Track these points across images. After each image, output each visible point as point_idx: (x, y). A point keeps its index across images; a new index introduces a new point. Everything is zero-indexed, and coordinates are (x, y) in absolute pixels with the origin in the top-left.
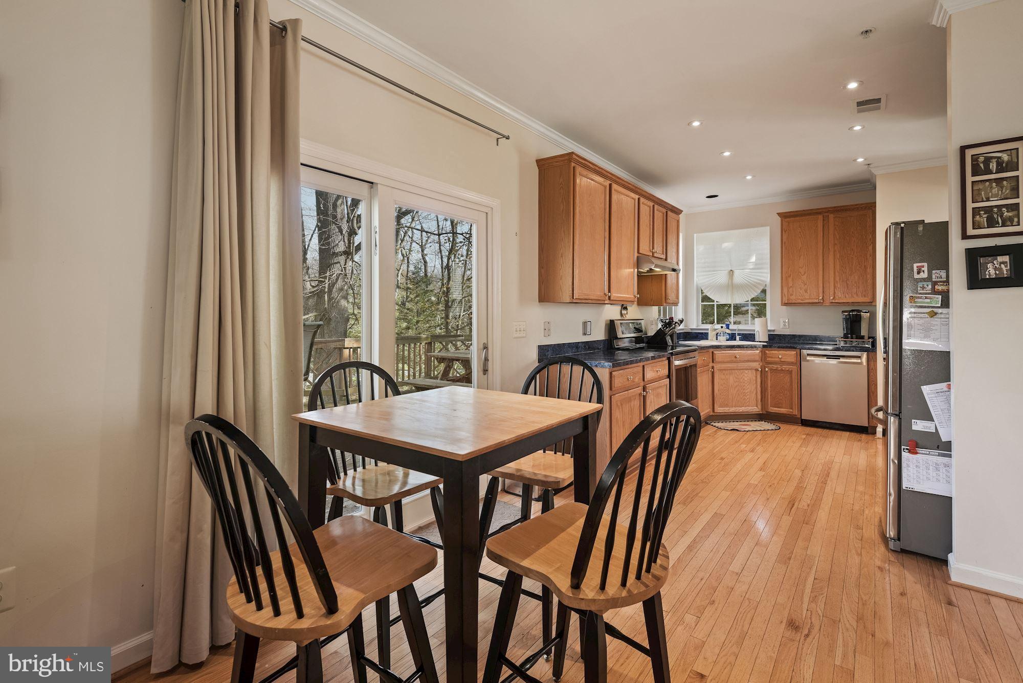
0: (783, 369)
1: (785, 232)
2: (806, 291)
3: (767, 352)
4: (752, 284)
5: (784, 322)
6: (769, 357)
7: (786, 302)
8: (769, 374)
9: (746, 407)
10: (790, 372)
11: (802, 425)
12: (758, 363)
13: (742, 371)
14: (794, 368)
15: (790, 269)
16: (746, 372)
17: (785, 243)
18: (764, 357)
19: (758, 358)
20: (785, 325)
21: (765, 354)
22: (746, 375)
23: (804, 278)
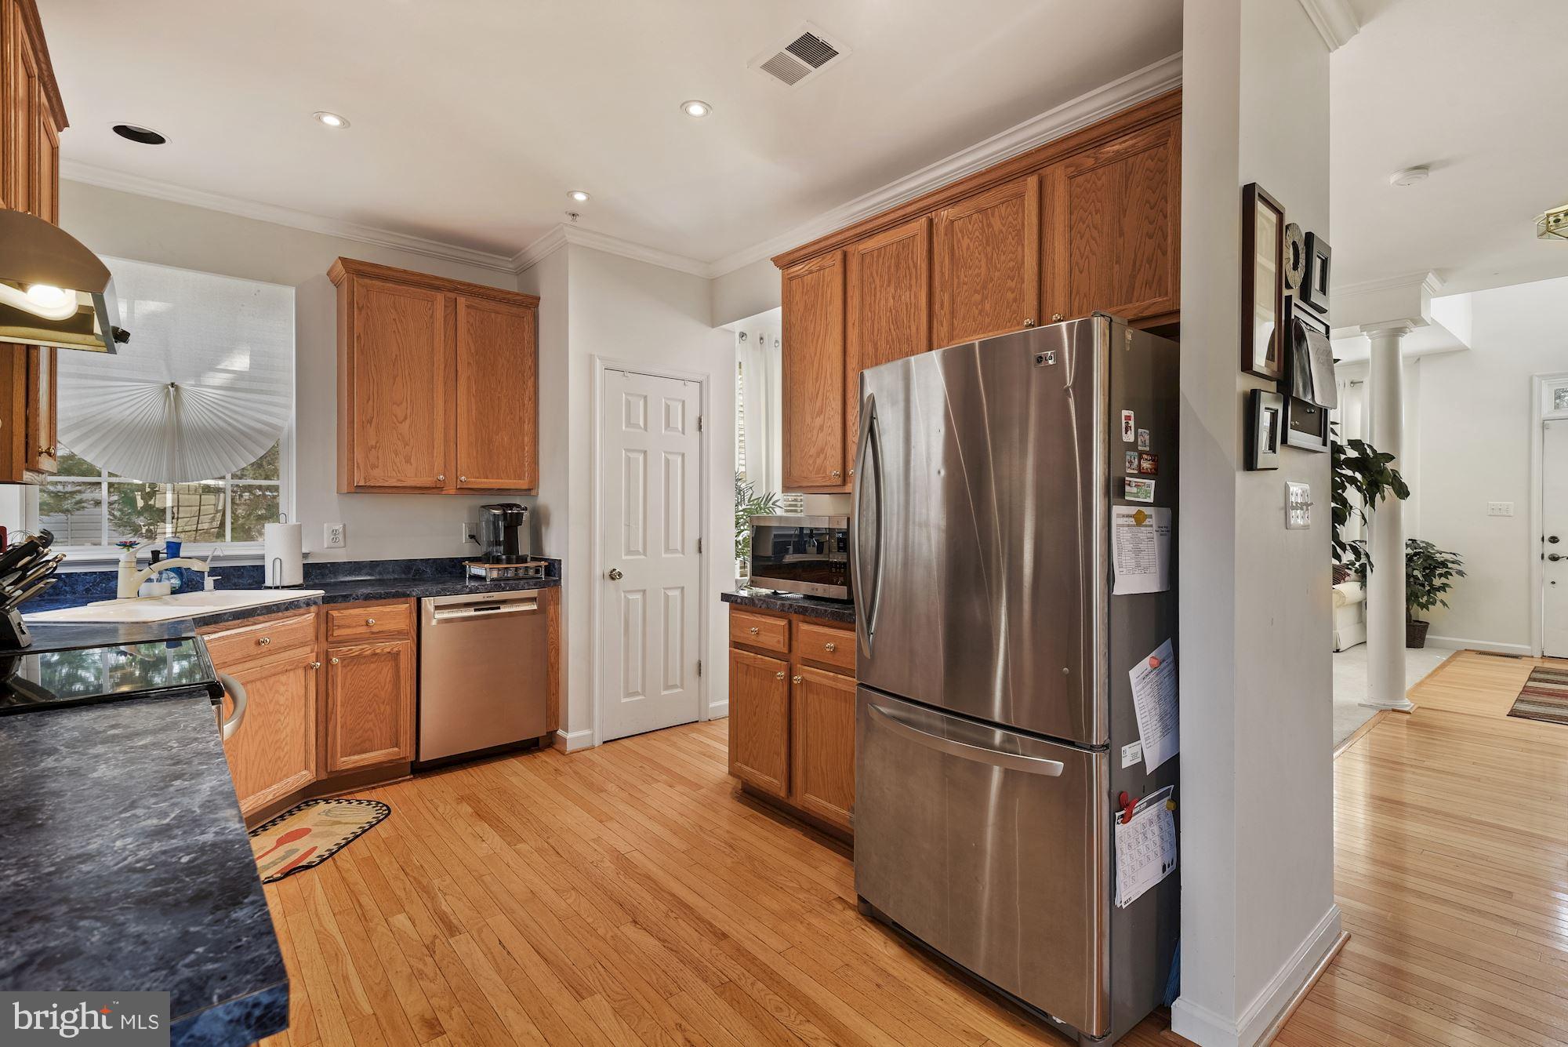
0: (378, 651)
1: (360, 309)
2: (408, 461)
3: (335, 613)
4: (239, 430)
5: (334, 532)
6: (339, 627)
7: (362, 483)
8: (340, 669)
9: (281, 780)
10: (395, 656)
11: (414, 778)
12: (308, 649)
13: (272, 680)
14: (405, 646)
15: (371, 402)
16: (283, 678)
17: (359, 337)
18: (325, 625)
19: (310, 633)
20: (334, 540)
21: (328, 618)
22: (282, 689)
23: (405, 427)
